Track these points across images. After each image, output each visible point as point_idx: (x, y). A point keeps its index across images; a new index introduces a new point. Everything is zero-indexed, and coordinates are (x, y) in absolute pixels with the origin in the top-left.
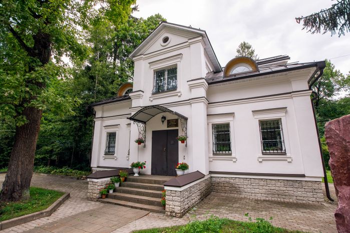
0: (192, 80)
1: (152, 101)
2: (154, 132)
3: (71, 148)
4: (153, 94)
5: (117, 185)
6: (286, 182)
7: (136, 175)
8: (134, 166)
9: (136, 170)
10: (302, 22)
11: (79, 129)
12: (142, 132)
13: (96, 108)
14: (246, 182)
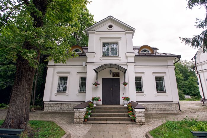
1: (102, 60)
2: (103, 79)
4: (103, 56)
6: (166, 105)
7: (95, 105)
9: (95, 102)
10: (182, 40)
14: (150, 106)
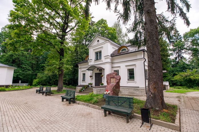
0: (106, 56)
1: (94, 63)
2: (95, 73)
3: (72, 79)
4: (95, 61)
5: (84, 89)
7: (90, 87)
8: (89, 84)
9: (90, 85)
11: (74, 72)
12: (92, 73)
13: (79, 65)
